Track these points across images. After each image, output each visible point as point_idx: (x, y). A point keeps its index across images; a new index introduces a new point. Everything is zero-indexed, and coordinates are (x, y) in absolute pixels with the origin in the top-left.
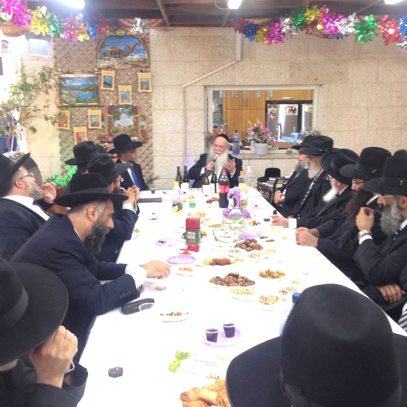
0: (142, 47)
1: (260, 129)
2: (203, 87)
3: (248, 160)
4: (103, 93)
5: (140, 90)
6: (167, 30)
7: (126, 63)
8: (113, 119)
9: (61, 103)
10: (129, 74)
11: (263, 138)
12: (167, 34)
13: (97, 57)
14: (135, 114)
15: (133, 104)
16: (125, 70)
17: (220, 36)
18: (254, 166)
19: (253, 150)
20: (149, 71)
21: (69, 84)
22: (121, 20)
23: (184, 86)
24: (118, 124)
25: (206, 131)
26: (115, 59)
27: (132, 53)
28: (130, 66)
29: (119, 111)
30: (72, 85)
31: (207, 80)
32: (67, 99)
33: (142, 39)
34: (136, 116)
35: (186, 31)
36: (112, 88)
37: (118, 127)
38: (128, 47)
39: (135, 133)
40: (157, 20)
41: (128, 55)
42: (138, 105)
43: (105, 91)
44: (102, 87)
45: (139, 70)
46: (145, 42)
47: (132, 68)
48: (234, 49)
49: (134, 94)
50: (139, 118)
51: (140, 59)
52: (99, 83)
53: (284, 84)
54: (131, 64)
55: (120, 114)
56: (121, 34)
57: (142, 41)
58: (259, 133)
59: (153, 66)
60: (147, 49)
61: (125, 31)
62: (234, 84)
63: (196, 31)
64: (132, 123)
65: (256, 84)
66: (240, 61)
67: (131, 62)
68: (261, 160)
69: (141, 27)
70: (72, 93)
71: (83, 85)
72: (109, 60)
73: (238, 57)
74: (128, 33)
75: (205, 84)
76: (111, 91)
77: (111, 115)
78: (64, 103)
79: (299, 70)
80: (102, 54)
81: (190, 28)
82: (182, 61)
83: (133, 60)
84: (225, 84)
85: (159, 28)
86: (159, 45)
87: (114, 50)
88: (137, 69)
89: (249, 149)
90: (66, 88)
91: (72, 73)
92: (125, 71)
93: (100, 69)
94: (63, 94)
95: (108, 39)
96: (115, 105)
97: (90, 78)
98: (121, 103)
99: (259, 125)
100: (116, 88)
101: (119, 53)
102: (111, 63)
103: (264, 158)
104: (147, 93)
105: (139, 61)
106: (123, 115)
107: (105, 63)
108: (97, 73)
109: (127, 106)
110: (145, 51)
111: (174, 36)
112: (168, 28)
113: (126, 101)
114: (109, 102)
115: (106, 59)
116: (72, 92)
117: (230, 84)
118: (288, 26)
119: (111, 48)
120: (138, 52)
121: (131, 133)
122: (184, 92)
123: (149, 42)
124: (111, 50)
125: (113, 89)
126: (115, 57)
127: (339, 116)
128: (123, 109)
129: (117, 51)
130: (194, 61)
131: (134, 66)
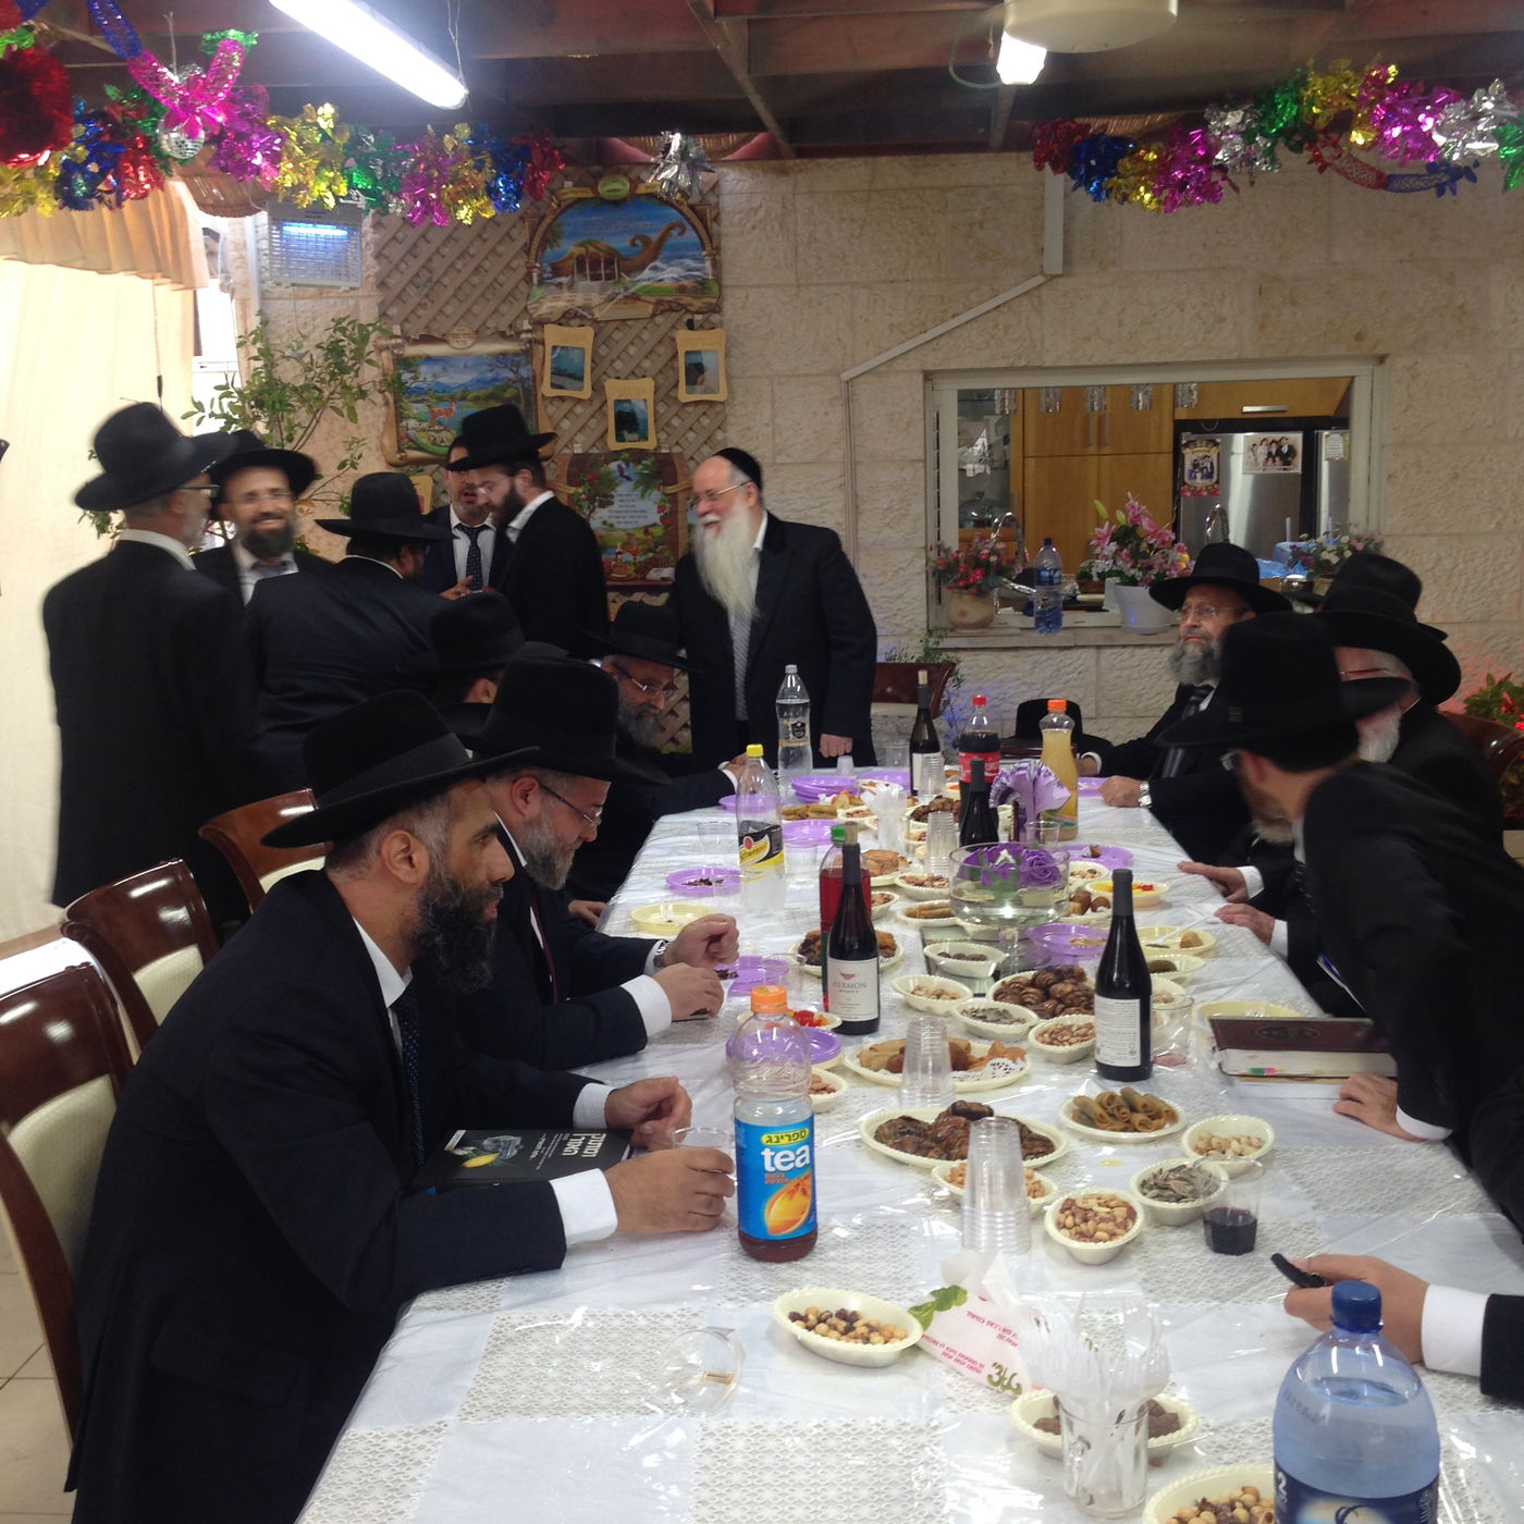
0: (691, 235)
1: (1139, 532)
2: (921, 377)
3: (1092, 652)
4: (551, 409)
5: (683, 394)
6: (783, 172)
7: (635, 297)
8: (586, 504)
9: (400, 450)
10: (645, 336)
11: (1150, 568)
12: (783, 185)
13: (528, 278)
14: (666, 484)
15: (659, 447)
16: (629, 323)
17: (986, 187)
18: (1115, 673)
19: (1113, 613)
20: (721, 324)
21: (429, 379)
22: (617, 141)
23: (846, 376)
24: (604, 523)
25: (932, 541)
26: (596, 284)
27: (655, 259)
28: (650, 309)
29: (609, 473)
30: (438, 383)
31: (934, 350)
32: (423, 434)
33: (692, 207)
34: (670, 489)
35: (853, 172)
36: (581, 389)
37: (604, 533)
38: (639, 237)
39: (667, 553)
40: (746, 134)
41: (642, 268)
42: (676, 450)
43: (557, 403)
44: (546, 389)
45: (680, 319)
46: (702, 219)
47: (654, 315)
48: (1038, 230)
49: (662, 408)
50: (681, 497)
51: (686, 282)
52: (538, 373)
53: (1235, 356)
54: (653, 300)
55: (612, 484)
56: (615, 190)
57: (690, 214)
58: (1138, 545)
59: (730, 306)
60: (710, 243)
61: (631, 181)
62: (1038, 364)
63: (893, 170)
64: (654, 517)
65: (1120, 361)
66: (1059, 276)
67: (649, 291)
68: (1146, 650)
69: (684, 165)
70: (440, 413)
71: (478, 381)
72: (571, 286)
73: (1054, 260)
74: (642, 189)
75: (929, 367)
76: (579, 401)
77: (580, 490)
78: (409, 448)
79: (1294, 303)
80: (549, 269)
81: (870, 160)
82: (842, 284)
83: (658, 285)
84: (1003, 364)
85: (753, 163)
86: (754, 228)
87: (591, 249)
88: (675, 316)
89: (1096, 607)
90: (420, 394)
91: (442, 340)
92: (630, 327)
93: (540, 323)
94: (409, 417)
95: (570, 211)
96: (595, 451)
97: (504, 354)
98: (613, 444)
99: (1138, 517)
100: (598, 388)
101: (609, 263)
102: (579, 300)
103: (1157, 642)
104: (711, 403)
105: (682, 290)
106: (624, 489)
107: (556, 299)
108: (529, 336)
109: (637, 456)
110: (704, 249)
111: (812, 193)
112: (790, 163)
113: (635, 436)
114: (572, 441)
115: (560, 285)
116: (442, 407)
117: (1022, 363)
118: (1238, 139)
119: (582, 245)
120: (678, 254)
121: (651, 555)
122: (849, 401)
123: (716, 219)
124: (582, 250)
125: (586, 392)
126: (596, 277)
127: (1456, 476)
128: (624, 466)
129: (602, 254)
130: (884, 282)
131: (662, 308)
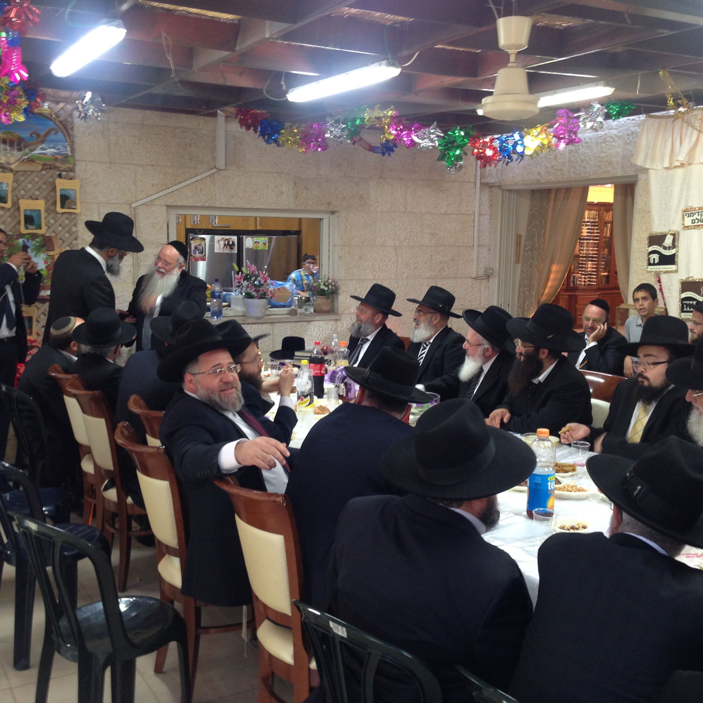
0: (60, 136)
2: (165, 208)
5: (59, 209)
7: (31, 160)
10: (37, 180)
11: (259, 291)
14: (48, 250)
15: (46, 233)
16: (29, 173)
17: (191, 129)
20: (73, 178)
23: (134, 205)
27: (42, 144)
28: (40, 167)
31: (171, 196)
33: (60, 122)
35: (134, 115)
36: (6, 203)
38: (34, 133)
41: (36, 147)
42: (53, 234)
45: (54, 173)
46: (65, 128)
47: (42, 170)
48: (213, 150)
51: (57, 156)
53: (286, 208)
54: (41, 163)
57: (60, 125)
58: (254, 282)
59: (79, 169)
60: (69, 140)
62: (213, 205)
64: (42, 266)
66: (222, 170)
67: (40, 159)
69: (92, 107)
73: (221, 163)
74: (36, 111)
75: (168, 204)
76: (4, 208)
79: (307, 189)
81: (142, 111)
82: (131, 164)
83: (45, 156)
84: (200, 205)
86: (89, 134)
87: (10, 136)
88: (52, 171)
92: (29, 175)
98: (23, 230)
99: (254, 271)
101: (19, 143)
102: (3, 160)
103: (260, 322)
104: (72, 214)
105: (56, 160)
109: (34, 237)
110: (67, 142)
111: (116, 122)
113: (33, 227)
117: (207, 205)
119: (4, 133)
120: (55, 142)
123: (72, 129)
124: (5, 136)
125: (9, 205)
127: (361, 258)
128: (26, 241)
129: (15, 139)
130: (149, 165)
131: (46, 167)
